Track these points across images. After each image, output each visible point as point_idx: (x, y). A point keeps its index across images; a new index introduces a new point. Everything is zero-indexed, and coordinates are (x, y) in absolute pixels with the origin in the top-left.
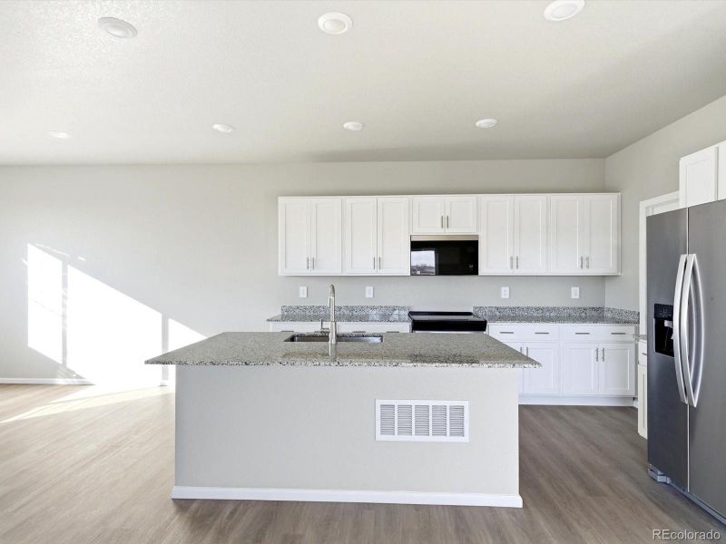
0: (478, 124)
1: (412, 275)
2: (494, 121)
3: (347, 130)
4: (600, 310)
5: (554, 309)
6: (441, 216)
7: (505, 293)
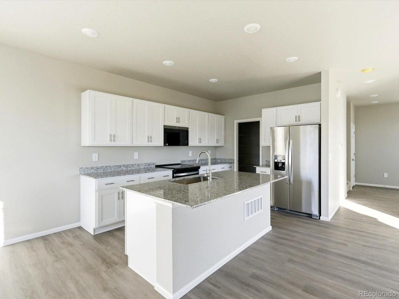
0: (210, 80)
1: (164, 146)
2: (217, 80)
4: (216, 159)
6: (177, 117)
7: (190, 154)
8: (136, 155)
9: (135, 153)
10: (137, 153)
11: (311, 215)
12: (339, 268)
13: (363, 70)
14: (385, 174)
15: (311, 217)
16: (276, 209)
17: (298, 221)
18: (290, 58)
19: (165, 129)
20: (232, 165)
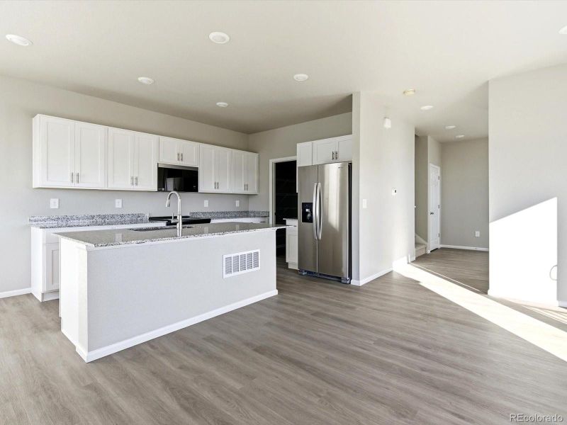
0: (218, 104)
1: (159, 191)
2: (226, 104)
3: (141, 83)
4: (247, 212)
5: (229, 212)
6: (177, 153)
7: (206, 203)
8: (118, 203)
9: (117, 201)
10: (120, 201)
11: (340, 278)
12: (319, 330)
13: (404, 92)
14: (476, 232)
15: (341, 282)
16: (304, 274)
17: (321, 285)
18: (298, 75)
19: (159, 169)
20: (266, 219)
